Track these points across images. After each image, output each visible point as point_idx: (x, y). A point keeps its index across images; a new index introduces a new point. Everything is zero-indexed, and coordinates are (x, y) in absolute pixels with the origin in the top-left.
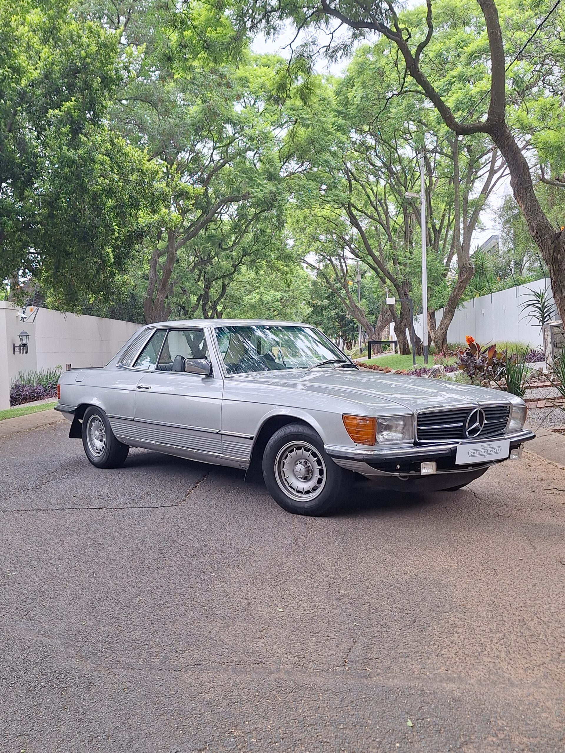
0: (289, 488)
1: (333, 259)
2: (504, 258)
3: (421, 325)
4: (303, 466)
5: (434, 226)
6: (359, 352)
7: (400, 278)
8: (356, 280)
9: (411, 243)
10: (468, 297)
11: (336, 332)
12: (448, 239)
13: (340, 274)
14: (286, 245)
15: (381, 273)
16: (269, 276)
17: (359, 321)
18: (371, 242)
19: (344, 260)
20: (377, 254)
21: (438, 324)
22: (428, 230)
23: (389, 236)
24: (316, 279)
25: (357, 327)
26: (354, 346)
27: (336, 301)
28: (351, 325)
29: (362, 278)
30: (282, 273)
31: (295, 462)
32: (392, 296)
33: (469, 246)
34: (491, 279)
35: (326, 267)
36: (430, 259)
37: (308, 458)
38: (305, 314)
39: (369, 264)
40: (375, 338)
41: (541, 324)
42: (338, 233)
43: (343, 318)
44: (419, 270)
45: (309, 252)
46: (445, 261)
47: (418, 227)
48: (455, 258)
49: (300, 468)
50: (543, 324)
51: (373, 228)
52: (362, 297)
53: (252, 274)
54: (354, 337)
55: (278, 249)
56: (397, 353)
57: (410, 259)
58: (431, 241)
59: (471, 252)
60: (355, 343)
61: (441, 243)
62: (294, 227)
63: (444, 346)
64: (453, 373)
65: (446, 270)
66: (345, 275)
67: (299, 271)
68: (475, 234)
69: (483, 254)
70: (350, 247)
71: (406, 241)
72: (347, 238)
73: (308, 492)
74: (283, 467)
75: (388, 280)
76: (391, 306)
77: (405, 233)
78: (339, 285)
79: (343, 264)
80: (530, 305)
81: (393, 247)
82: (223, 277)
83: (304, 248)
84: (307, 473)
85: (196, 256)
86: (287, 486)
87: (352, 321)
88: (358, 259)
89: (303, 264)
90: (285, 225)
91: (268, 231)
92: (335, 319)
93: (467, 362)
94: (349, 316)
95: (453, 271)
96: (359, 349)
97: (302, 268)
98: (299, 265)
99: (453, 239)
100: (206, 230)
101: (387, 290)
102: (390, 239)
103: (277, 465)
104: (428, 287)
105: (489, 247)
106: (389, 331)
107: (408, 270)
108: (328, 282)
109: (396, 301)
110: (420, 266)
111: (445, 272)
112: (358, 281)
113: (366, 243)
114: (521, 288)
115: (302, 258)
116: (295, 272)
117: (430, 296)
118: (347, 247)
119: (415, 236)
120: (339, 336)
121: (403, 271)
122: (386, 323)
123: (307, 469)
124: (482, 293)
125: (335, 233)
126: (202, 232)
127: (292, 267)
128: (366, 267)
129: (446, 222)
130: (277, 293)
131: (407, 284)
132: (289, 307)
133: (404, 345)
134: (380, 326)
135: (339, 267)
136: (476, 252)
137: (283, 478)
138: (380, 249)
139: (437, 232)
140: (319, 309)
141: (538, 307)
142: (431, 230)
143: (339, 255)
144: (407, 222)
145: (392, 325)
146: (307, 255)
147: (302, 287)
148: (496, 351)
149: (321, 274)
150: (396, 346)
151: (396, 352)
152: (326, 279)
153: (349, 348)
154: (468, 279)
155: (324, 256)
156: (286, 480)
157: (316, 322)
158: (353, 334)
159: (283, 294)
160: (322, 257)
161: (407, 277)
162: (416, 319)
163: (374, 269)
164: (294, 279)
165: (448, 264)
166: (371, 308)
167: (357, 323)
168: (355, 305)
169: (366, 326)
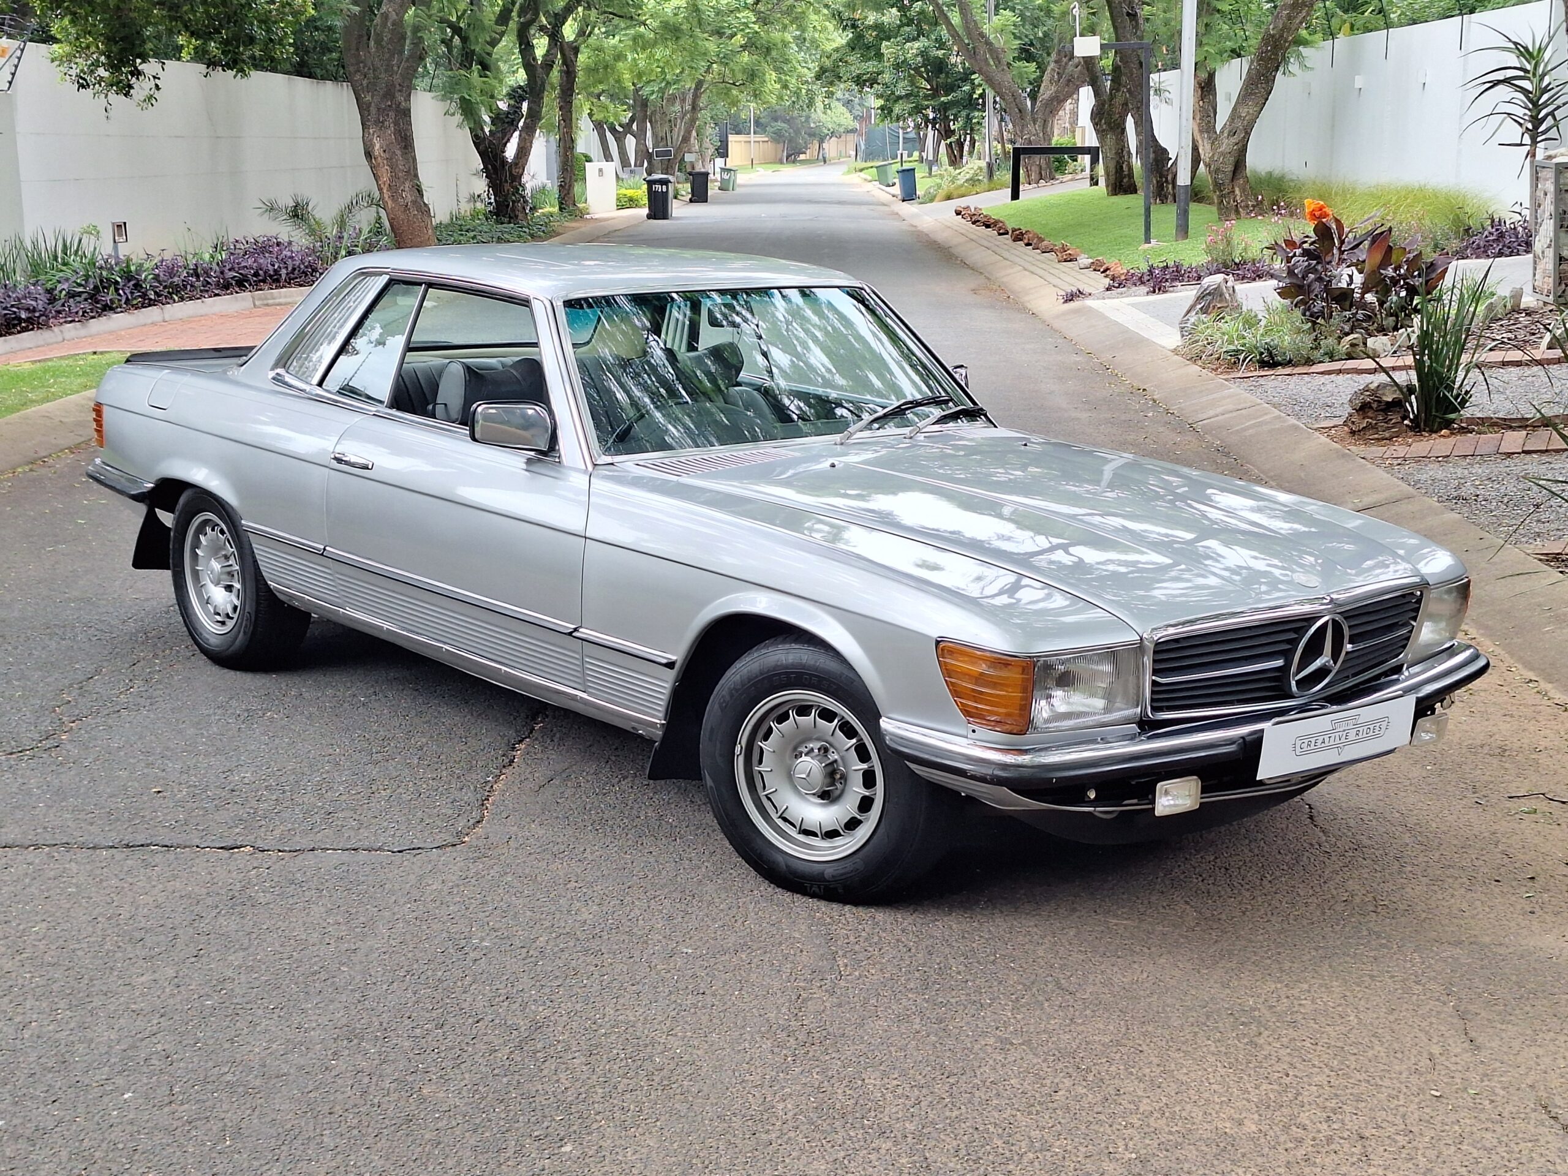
0: (780, 822)
3: (1170, 109)
4: (815, 762)
6: (983, 176)
11: (918, 110)
17: (989, 81)
21: (1222, 117)
25: (982, 96)
26: (971, 153)
27: (921, 12)
28: (966, 88)
31: (795, 749)
32: (1090, 31)
37: (830, 739)
40: (1032, 136)
41: (1527, 139)
43: (938, 67)
49: (809, 765)
50: (1534, 141)
52: (1002, 2)
54: (970, 127)
56: (1096, 184)
60: (973, 143)
63: (1236, 182)
73: (832, 834)
74: (760, 762)
80: (1500, 82)
84: (828, 780)
86: (774, 816)
87: (966, 77)
92: (916, 69)
94: (959, 59)
96: (983, 164)
103: (741, 759)
106: (1075, 114)
109: (1103, 46)
120: (927, 121)
122: (1069, 89)
123: (830, 769)
124: (1360, 22)
133: (1119, 167)
134: (1052, 99)
137: (762, 794)
141: (1522, 90)
145: (1086, 97)
150: (1094, 161)
151: (1094, 182)
153: (956, 159)
156: (769, 799)
157: (859, 76)
158: (969, 119)
162: (1158, 87)
166: (1026, 36)
167: (980, 85)
168: (977, 28)
169: (1009, 98)
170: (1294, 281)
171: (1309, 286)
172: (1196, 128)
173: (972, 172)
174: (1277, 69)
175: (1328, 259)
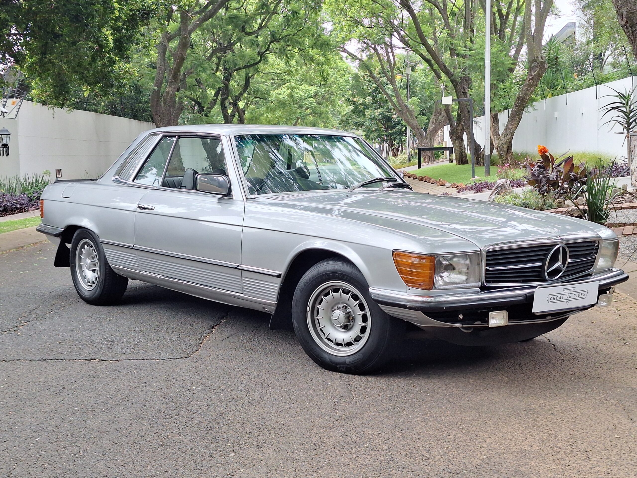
0: (326, 341)
1: (379, 48)
2: (581, 50)
3: (481, 129)
5: (500, 11)
6: (406, 161)
7: (458, 72)
8: (405, 73)
9: (472, 31)
10: (539, 97)
11: (380, 136)
12: (516, 26)
13: (387, 66)
14: (323, 29)
15: (436, 66)
16: (301, 68)
17: (408, 123)
18: (425, 28)
19: (392, 49)
20: (431, 42)
21: (502, 130)
22: (493, 14)
23: (446, 21)
24: (357, 71)
25: (405, 130)
26: (401, 152)
27: (381, 98)
28: (399, 127)
29: (412, 70)
30: (318, 64)
32: (448, 94)
33: (541, 35)
34: (566, 75)
35: (370, 57)
36: (495, 50)
38: (344, 113)
39: (421, 55)
40: (426, 144)
41: (625, 131)
42: (385, 17)
43: (388, 119)
44: (482, 63)
45: (350, 39)
46: (513, 52)
47: (481, 11)
48: (524, 49)
50: (628, 132)
51: (427, 11)
52: (413, 94)
53: (282, 64)
54: (401, 143)
55: (313, 35)
56: (452, 162)
57: (470, 49)
58: (496, 28)
59: (544, 43)
61: (508, 31)
62: (333, 7)
63: (508, 155)
64: (520, 189)
65: (514, 64)
66: (392, 68)
67: (338, 61)
68: (550, 20)
69: (557, 45)
70: (399, 34)
71: (466, 27)
72: (396, 22)
73: (349, 344)
74: (318, 314)
75: (443, 75)
76: (447, 106)
77: (465, 19)
78: (384, 79)
79: (391, 55)
80: (613, 108)
81: (451, 35)
82: (246, 67)
83: (344, 34)
84: (347, 320)
85: (215, 41)
86: (324, 337)
87: (399, 123)
88: (408, 48)
89: (342, 53)
90: (322, 5)
91: (302, 12)
92: (379, 120)
93: (538, 176)
94: (396, 116)
95: (521, 65)
96: (406, 156)
97: (341, 58)
98: (338, 54)
99: (523, 28)
100: (227, 9)
101: (442, 87)
102: (447, 25)
104: (492, 85)
105: (564, 37)
106: (442, 136)
107: (468, 62)
108: (371, 75)
109: (453, 100)
110: (483, 59)
111: (512, 66)
112: (408, 75)
113: (418, 29)
114: (602, 87)
115: (342, 46)
116: (332, 63)
117: (494, 95)
118: (395, 34)
119: (477, 23)
120: (384, 140)
121: (461, 65)
122: (440, 126)
123: (348, 315)
124: (555, 92)
125: (382, 17)
126: (222, 12)
127: (330, 56)
128: (417, 58)
129: (514, 6)
130: (311, 88)
131: (466, 80)
132: (324, 105)
133: (461, 154)
134: (433, 130)
135: (386, 58)
136: (550, 43)
137: (319, 328)
138: (435, 36)
139: (504, 18)
140: (361, 108)
141: (622, 111)
142: (497, 15)
143: (385, 44)
144: (468, 5)
145: (447, 129)
146: (348, 43)
147: (341, 81)
148: (573, 164)
149: (364, 66)
150: (451, 153)
152: (370, 71)
153: (395, 154)
154: (539, 75)
155: (368, 44)
156: (322, 330)
157: (356, 123)
158: (400, 139)
159: (318, 89)
160: (365, 45)
161: (467, 72)
162: (476, 123)
163: (427, 61)
164: (331, 72)
165: (516, 57)
166: (422, 107)
167: (405, 126)
168: (403, 103)
169: (416, 130)
170: (535, 178)
171: (541, 180)
172: (492, 134)
173: (402, 159)
174: (523, 110)
175: (548, 169)
